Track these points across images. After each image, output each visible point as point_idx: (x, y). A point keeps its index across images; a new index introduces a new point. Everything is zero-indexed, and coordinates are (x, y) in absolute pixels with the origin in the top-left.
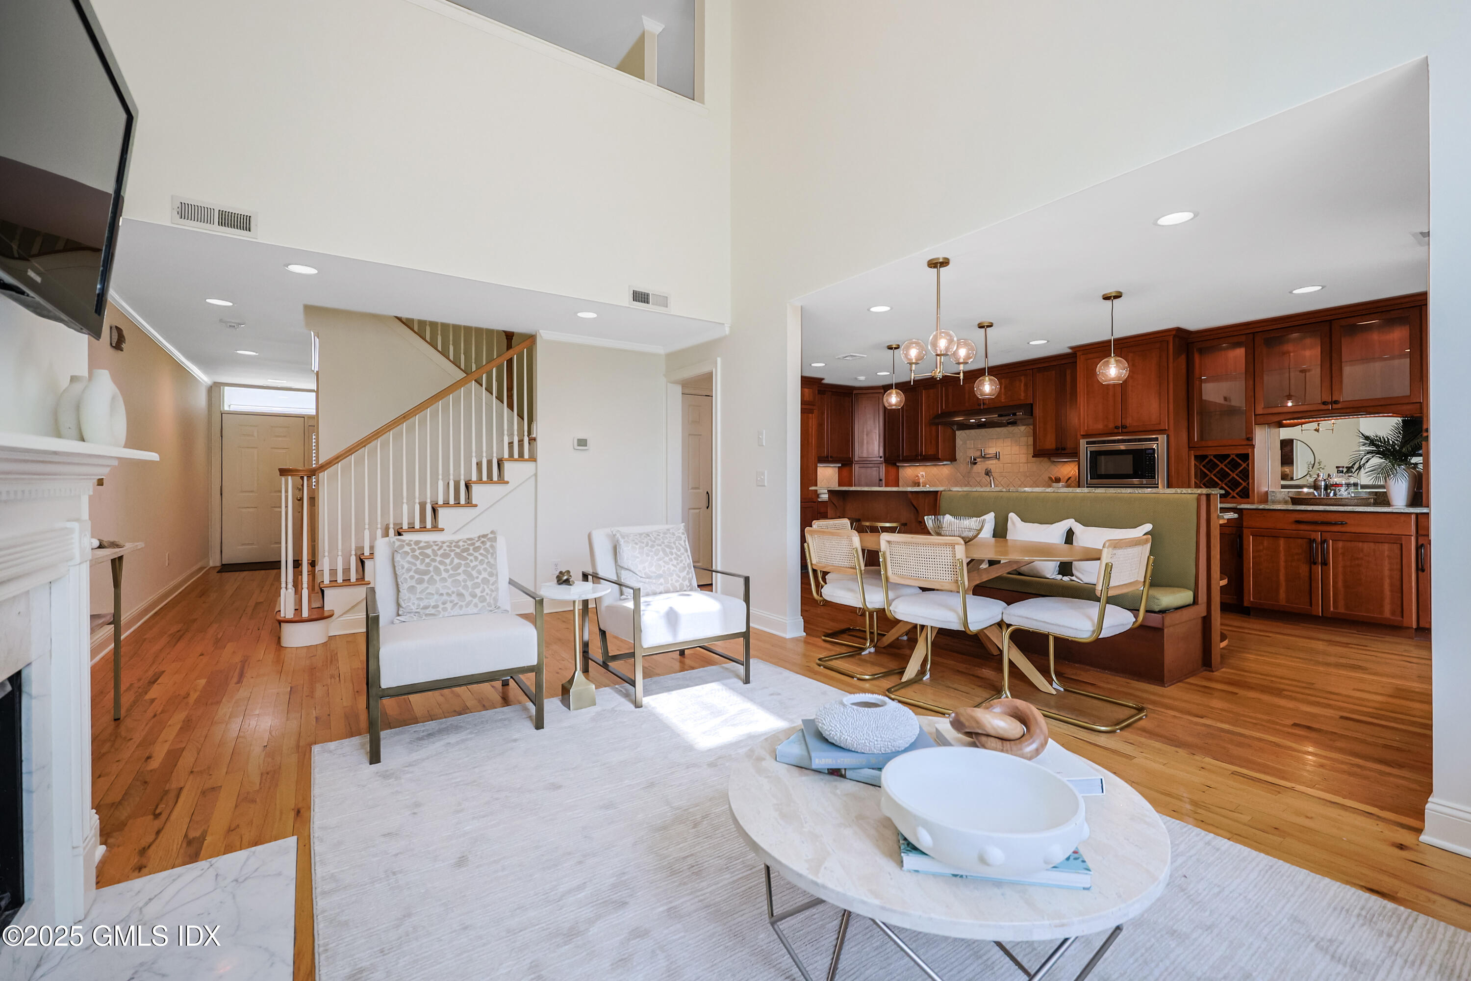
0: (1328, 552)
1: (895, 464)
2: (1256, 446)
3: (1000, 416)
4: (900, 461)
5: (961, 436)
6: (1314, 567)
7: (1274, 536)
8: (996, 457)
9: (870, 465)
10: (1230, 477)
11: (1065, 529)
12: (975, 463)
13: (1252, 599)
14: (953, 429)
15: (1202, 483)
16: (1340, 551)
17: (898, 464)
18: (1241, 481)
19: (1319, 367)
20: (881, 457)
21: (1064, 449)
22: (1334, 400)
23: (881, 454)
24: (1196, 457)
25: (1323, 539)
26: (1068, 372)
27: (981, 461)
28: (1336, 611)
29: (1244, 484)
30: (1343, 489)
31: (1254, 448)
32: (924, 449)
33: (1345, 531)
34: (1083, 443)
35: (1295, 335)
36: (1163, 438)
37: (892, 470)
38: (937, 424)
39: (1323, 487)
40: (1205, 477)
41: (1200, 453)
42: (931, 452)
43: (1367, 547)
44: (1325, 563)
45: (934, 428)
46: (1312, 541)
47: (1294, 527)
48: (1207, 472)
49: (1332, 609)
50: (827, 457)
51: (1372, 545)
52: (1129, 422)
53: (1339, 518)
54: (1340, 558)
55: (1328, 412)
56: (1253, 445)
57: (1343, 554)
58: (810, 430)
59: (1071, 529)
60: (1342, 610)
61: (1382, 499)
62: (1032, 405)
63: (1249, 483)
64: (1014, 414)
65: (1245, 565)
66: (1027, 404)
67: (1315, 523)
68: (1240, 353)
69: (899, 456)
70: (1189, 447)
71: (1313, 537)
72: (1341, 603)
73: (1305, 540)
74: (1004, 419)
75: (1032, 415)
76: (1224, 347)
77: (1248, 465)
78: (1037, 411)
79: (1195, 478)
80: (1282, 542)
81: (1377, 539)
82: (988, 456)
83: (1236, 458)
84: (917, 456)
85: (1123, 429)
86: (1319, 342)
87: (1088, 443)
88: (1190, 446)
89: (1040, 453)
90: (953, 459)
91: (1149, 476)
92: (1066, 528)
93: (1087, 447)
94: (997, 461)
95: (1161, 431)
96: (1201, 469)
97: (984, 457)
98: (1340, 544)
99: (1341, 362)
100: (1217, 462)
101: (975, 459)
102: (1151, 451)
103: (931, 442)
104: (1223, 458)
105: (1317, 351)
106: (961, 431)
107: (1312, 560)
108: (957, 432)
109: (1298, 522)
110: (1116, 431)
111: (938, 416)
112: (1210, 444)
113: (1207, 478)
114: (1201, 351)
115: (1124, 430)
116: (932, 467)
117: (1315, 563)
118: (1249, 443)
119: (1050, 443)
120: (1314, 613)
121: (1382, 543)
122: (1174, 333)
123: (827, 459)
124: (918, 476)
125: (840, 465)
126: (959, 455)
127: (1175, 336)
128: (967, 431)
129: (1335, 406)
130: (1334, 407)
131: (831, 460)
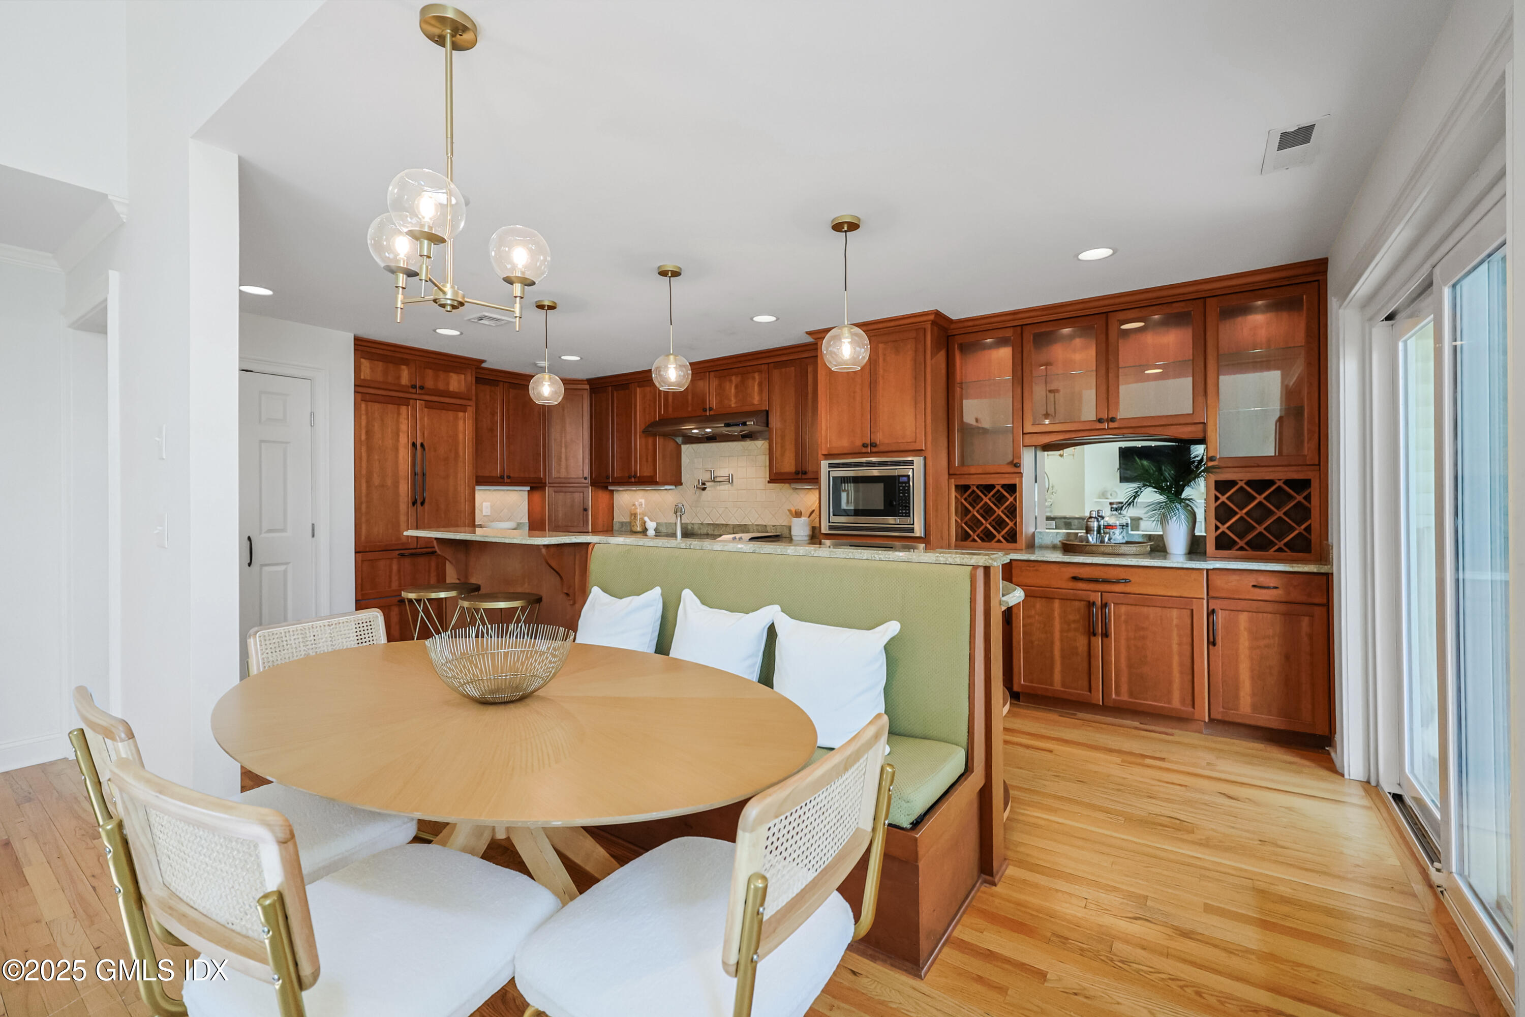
0: (1110, 620)
1: (606, 488)
2: (1024, 475)
3: (727, 425)
4: (615, 483)
5: (687, 450)
6: (1093, 639)
7: (1049, 598)
8: (730, 480)
9: (571, 489)
10: (996, 515)
11: (764, 624)
12: (704, 489)
13: (1022, 682)
14: (677, 443)
15: (964, 521)
16: (1123, 618)
17: (610, 488)
18: (1007, 520)
19: (1095, 373)
20: (585, 478)
21: (805, 473)
22: (1110, 416)
23: (587, 473)
24: (957, 486)
25: (1103, 602)
26: (810, 369)
27: (711, 486)
28: (1118, 698)
29: (1011, 524)
30: (1117, 531)
31: (1022, 477)
32: (639, 468)
33: (1128, 592)
34: (824, 464)
35: (1066, 331)
36: (918, 461)
37: (603, 496)
38: (654, 435)
39: (1096, 529)
40: (966, 515)
41: (962, 482)
42: (647, 473)
43: (1152, 612)
44: (1106, 635)
45: (650, 440)
46: (1091, 604)
47: (1072, 584)
48: (970, 508)
49: (1114, 696)
50: (502, 477)
51: (1159, 610)
52: (879, 438)
53: (1121, 574)
54: (1123, 627)
55: (1104, 432)
56: (1021, 473)
57: (1126, 622)
58: (461, 436)
59: (773, 624)
60: (1125, 697)
61: (1158, 546)
62: (767, 412)
63: (1016, 522)
64: (744, 424)
65: (1014, 634)
66: (762, 411)
67: (1095, 581)
68: (1004, 354)
69: (608, 477)
70: (949, 474)
71: (1092, 599)
72: (1124, 688)
73: (1082, 603)
74: (736, 430)
75: (767, 425)
76: (986, 343)
77: (1015, 499)
78: (775, 421)
79: (956, 515)
80: (1057, 604)
81: (1165, 602)
82: (718, 479)
83: (1001, 490)
84: (630, 477)
85: (872, 447)
86: (1095, 341)
87: (831, 466)
88: (951, 472)
89: (776, 478)
90: (678, 482)
91: (902, 513)
92: (766, 623)
93: (829, 471)
94: (729, 485)
95: (918, 452)
96: (962, 503)
97: (714, 481)
98: (1123, 609)
99: (1118, 368)
100: (980, 494)
101: (703, 484)
102: (905, 479)
103: (647, 459)
104: (988, 488)
105: (1092, 352)
106: (688, 446)
107: (1092, 630)
108: (682, 446)
109: (1075, 579)
110: (864, 450)
111: (654, 424)
112: (973, 471)
113: (969, 516)
114: (964, 348)
115: (874, 450)
116: (653, 492)
117: (1095, 635)
118: (1016, 470)
119: (788, 465)
120: (1094, 702)
121: (1169, 608)
122: (932, 317)
123: (500, 480)
124: (634, 505)
125: (528, 488)
126: (685, 478)
127: (934, 323)
128: (694, 446)
129: (1112, 425)
130: (1110, 427)
131: (509, 481)
